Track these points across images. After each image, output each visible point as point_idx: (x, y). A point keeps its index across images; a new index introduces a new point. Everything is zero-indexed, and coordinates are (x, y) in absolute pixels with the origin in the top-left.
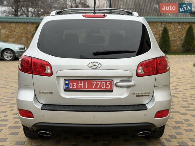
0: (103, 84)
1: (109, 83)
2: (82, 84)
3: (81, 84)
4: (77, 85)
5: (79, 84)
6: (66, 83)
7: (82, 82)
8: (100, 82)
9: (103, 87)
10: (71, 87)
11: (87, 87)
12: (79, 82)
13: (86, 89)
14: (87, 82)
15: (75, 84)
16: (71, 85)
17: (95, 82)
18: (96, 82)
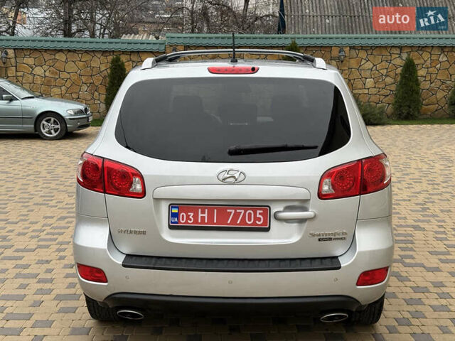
0: (250, 214)
1: (261, 212)
2: (206, 215)
3: (204, 213)
4: (196, 217)
5: (200, 215)
6: (173, 211)
7: (206, 210)
8: (243, 211)
9: (250, 220)
10: (183, 220)
11: (215, 221)
12: (200, 210)
13: (215, 224)
14: (215, 211)
15: (192, 214)
16: (183, 216)
17: (233, 211)
18: (235, 211)
